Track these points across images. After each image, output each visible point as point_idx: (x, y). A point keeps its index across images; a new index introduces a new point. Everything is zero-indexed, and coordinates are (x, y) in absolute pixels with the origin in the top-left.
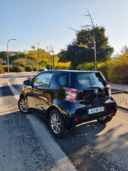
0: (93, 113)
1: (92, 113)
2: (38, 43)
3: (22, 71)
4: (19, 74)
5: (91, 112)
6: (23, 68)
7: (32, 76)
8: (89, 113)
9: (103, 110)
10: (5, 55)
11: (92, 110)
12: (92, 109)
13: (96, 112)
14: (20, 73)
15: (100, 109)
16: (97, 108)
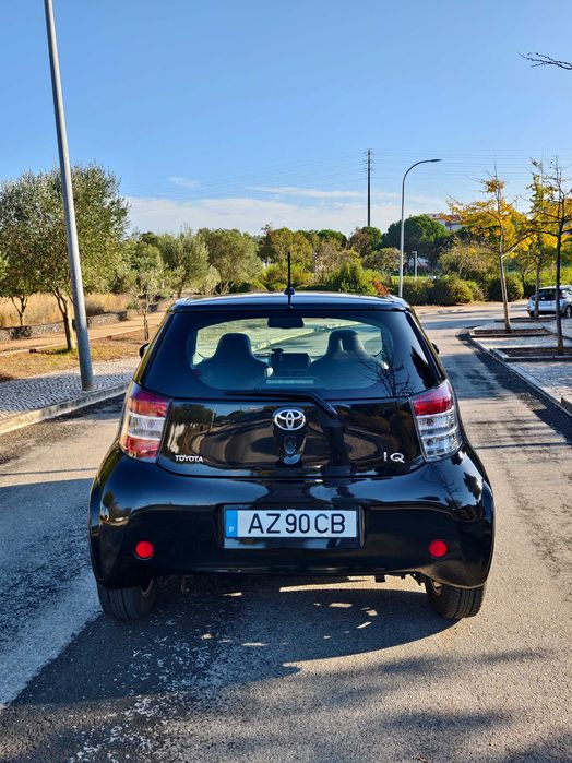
0: (266, 535)
1: (256, 533)
2: (535, 163)
3: (467, 301)
4: (450, 313)
5: (252, 527)
6: (474, 284)
7: (496, 321)
8: (231, 529)
9: (351, 531)
10: (421, 234)
11: (256, 516)
12: (262, 514)
13: (284, 534)
14: (455, 309)
15: (324, 524)
16: (298, 513)
